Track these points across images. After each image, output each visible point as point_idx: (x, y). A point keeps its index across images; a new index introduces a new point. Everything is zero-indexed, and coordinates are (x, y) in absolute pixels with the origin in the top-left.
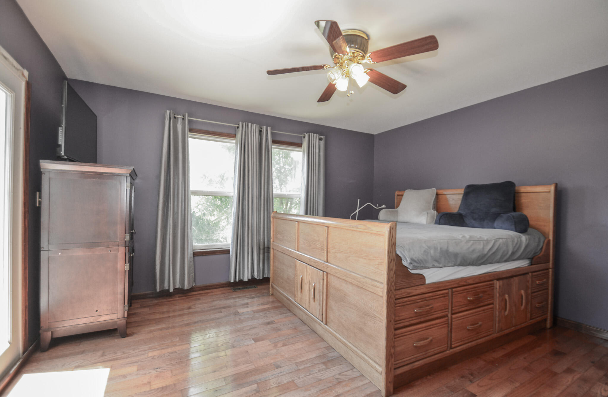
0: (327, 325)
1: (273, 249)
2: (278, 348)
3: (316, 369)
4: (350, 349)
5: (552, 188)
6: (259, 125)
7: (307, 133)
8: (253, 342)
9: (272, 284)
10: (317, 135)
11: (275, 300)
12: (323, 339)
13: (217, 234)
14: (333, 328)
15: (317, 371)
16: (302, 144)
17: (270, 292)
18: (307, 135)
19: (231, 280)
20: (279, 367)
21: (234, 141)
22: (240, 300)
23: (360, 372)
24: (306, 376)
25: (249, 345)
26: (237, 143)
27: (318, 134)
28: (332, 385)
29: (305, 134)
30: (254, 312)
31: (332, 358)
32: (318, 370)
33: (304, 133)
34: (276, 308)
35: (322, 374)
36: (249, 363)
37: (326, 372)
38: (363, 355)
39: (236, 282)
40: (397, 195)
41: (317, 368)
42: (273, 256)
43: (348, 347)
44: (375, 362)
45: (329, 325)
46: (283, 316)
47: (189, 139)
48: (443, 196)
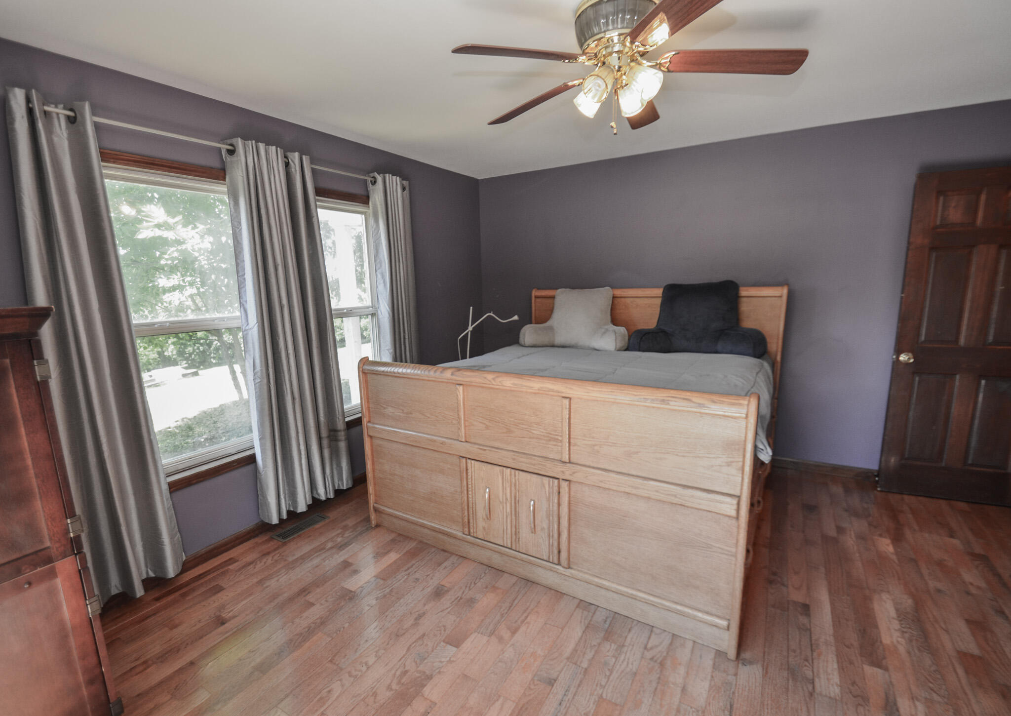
0: (571, 568)
1: (371, 437)
2: (511, 643)
3: (608, 656)
4: (644, 601)
5: (784, 291)
6: (282, 150)
7: (379, 174)
8: (452, 650)
9: (375, 505)
10: (398, 177)
11: (393, 536)
12: (557, 591)
13: (212, 425)
14: (589, 572)
15: (614, 660)
16: (368, 197)
17: (373, 523)
18: (379, 178)
19: (271, 521)
20: (553, 681)
21: (224, 189)
22: (324, 560)
23: (665, 631)
24: (609, 679)
25: (452, 659)
26: (234, 195)
27: (400, 177)
28: (658, 676)
29: (376, 174)
30: (383, 579)
31: (608, 623)
32: (613, 656)
33: (374, 172)
34: (413, 554)
35: (625, 663)
36: (497, 700)
37: (626, 654)
38: (679, 607)
39: (283, 520)
40: (536, 297)
41: (607, 654)
42: (372, 450)
43: (638, 598)
44: (707, 613)
45: (575, 567)
46: (445, 568)
47: (107, 181)
48: (623, 300)
